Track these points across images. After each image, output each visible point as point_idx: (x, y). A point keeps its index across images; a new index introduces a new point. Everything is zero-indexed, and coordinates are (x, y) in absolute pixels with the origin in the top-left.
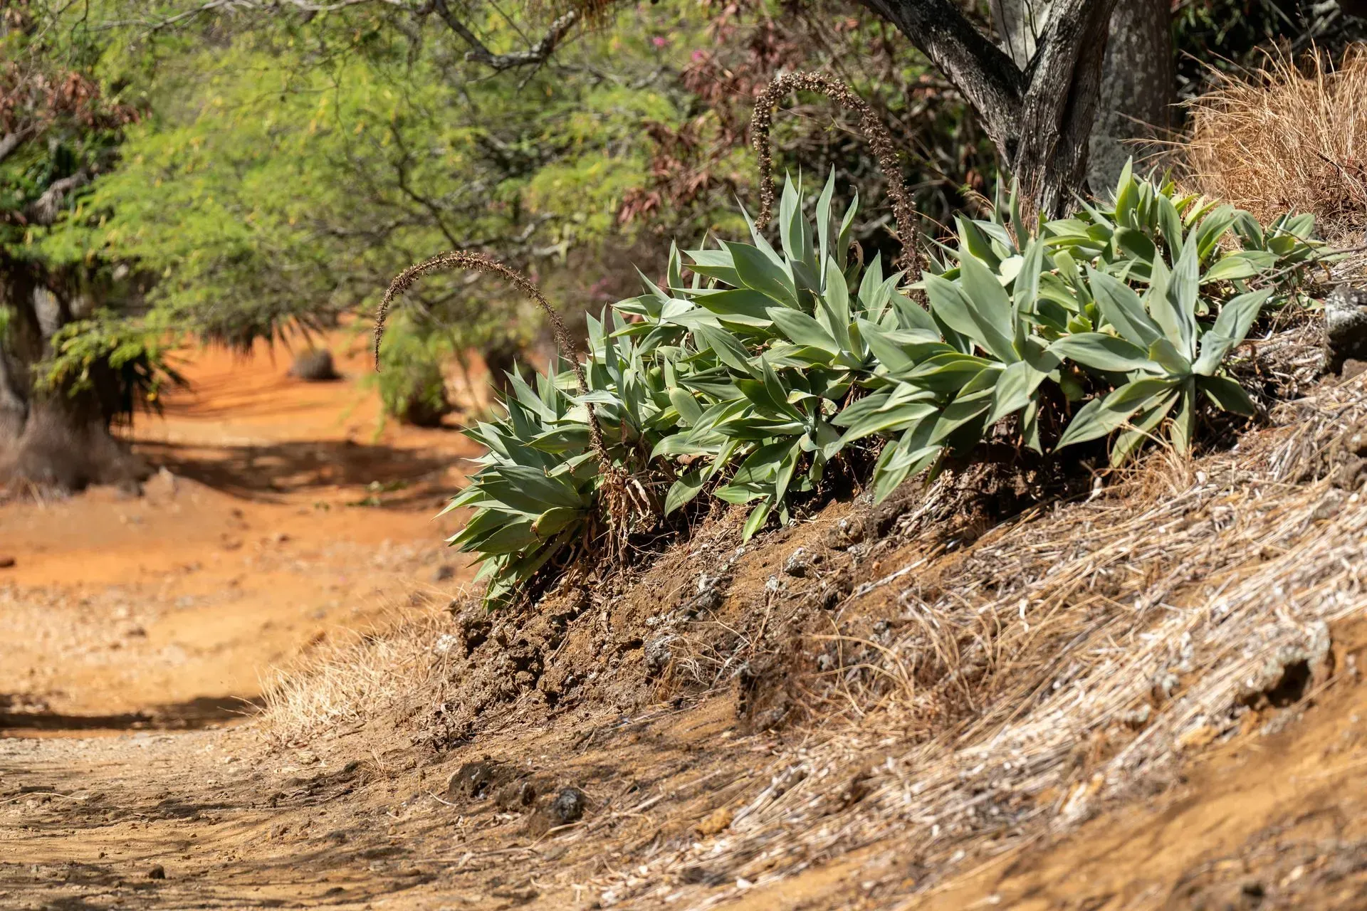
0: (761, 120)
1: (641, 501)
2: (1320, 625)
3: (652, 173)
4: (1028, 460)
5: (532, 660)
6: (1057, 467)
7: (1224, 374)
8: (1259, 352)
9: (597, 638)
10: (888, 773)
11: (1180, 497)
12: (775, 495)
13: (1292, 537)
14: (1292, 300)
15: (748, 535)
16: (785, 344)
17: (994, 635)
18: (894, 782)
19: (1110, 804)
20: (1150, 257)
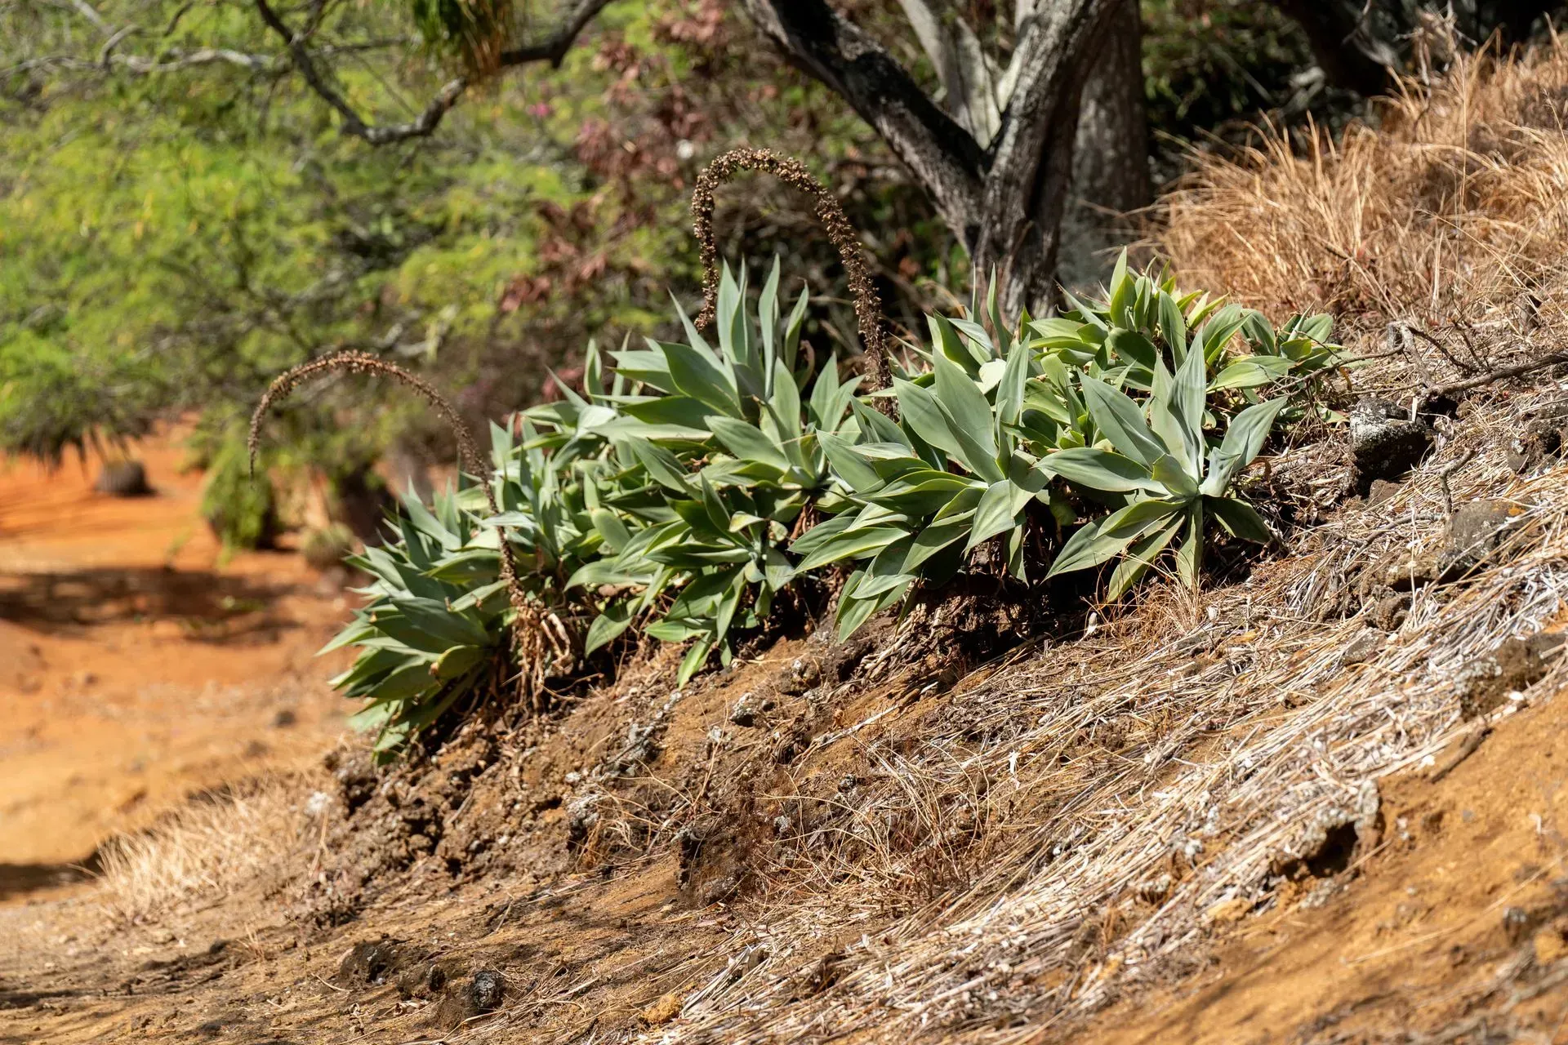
0: (703, 203)
1: (558, 639)
2: (1367, 783)
3: (541, 257)
4: (1013, 593)
5: (428, 822)
6: (1045, 600)
7: (1234, 496)
8: (1274, 470)
9: (508, 797)
10: (863, 951)
11: (1188, 636)
12: (715, 633)
13: (1319, 682)
14: (1311, 413)
15: (684, 678)
16: (726, 458)
17: (981, 792)
18: (872, 963)
19: (1130, 989)
20: (1151, 363)
